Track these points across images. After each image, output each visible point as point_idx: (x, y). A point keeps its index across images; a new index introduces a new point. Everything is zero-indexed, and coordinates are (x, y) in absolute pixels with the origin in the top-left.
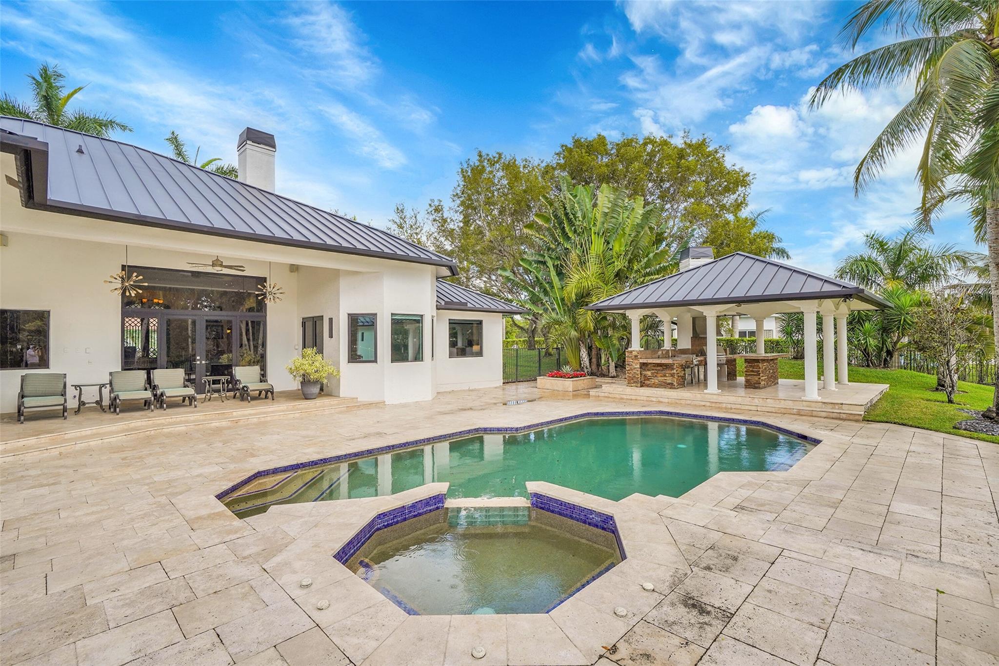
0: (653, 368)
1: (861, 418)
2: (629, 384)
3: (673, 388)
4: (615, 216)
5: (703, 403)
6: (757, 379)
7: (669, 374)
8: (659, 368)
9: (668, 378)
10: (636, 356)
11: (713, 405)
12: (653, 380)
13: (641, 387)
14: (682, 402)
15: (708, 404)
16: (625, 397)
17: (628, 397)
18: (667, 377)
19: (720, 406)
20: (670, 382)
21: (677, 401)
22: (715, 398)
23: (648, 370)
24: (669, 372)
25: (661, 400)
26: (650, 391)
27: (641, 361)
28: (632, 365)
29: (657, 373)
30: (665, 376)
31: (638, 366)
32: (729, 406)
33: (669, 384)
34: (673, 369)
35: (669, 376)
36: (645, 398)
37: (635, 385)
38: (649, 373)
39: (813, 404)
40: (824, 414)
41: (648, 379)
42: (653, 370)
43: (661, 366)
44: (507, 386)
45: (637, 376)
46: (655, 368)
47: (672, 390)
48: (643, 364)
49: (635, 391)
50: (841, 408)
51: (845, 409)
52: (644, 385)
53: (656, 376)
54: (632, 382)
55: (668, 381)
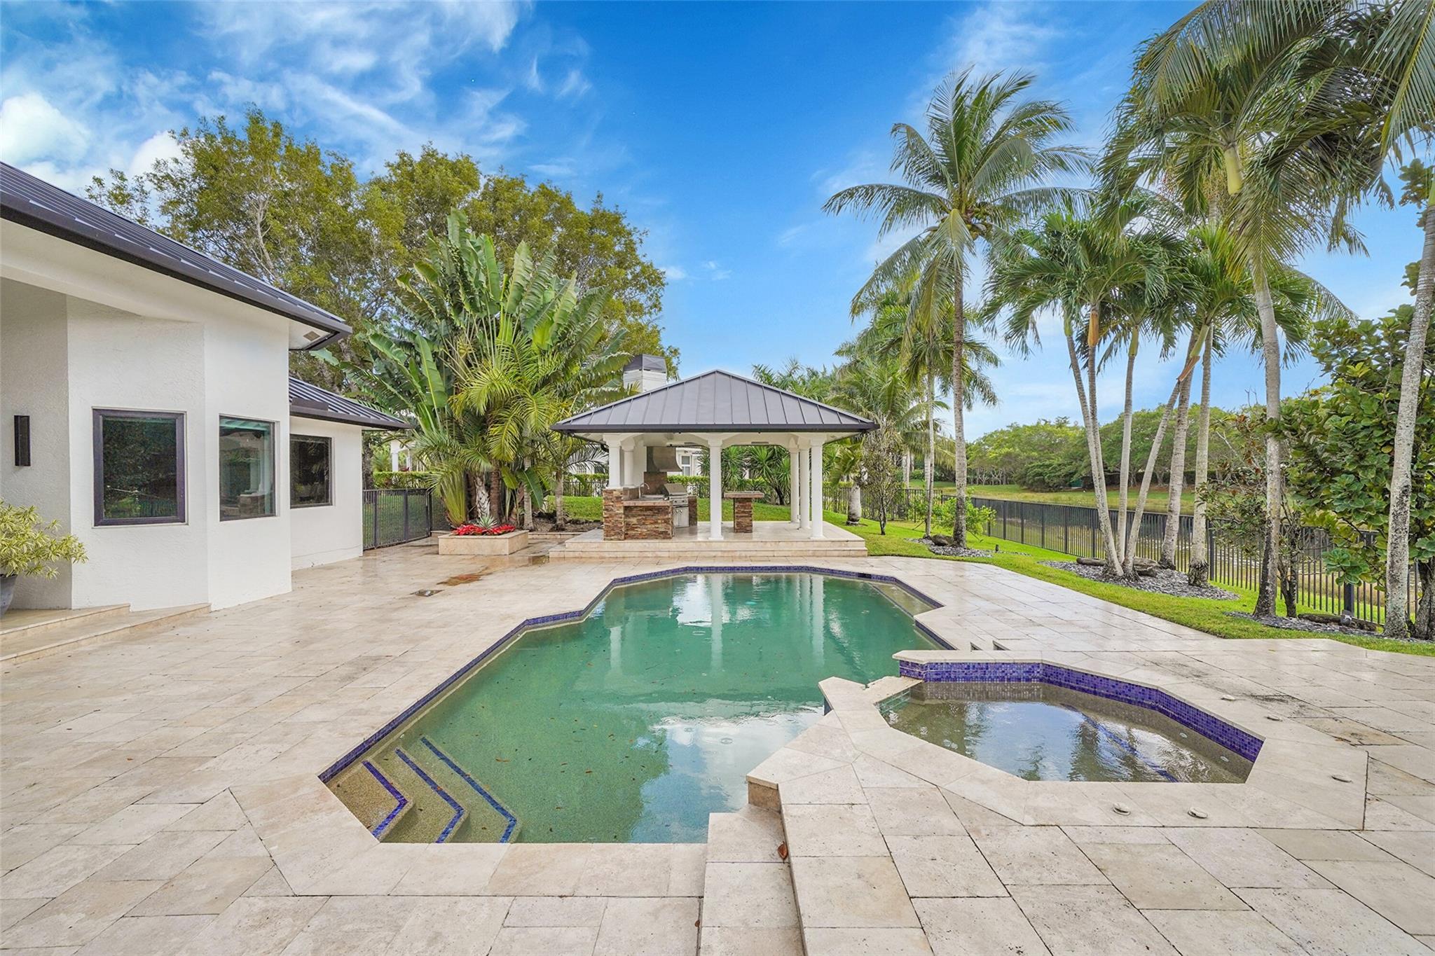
0: (640, 513)
1: (866, 553)
2: (608, 536)
3: (667, 538)
4: (536, 292)
5: (714, 554)
6: (748, 521)
7: (661, 520)
8: (648, 513)
9: (660, 526)
10: (618, 498)
11: (726, 554)
12: (639, 530)
13: (625, 539)
14: (687, 554)
15: (720, 554)
16: (606, 555)
17: (612, 555)
18: (658, 524)
19: (733, 554)
21: (681, 554)
22: (723, 546)
23: (634, 516)
24: (662, 517)
25: (659, 554)
26: (640, 544)
27: (626, 504)
28: (612, 510)
29: (646, 519)
30: (656, 523)
31: (622, 511)
32: (743, 554)
33: (662, 533)
34: (667, 513)
36: (637, 554)
37: (616, 537)
38: (634, 520)
39: (823, 544)
40: (836, 553)
41: (633, 529)
42: (639, 515)
43: (651, 510)
44: (372, 555)
45: (619, 525)
46: (643, 513)
47: (668, 541)
48: (626, 508)
49: (619, 547)
50: (846, 546)
51: (851, 546)
52: (627, 537)
53: (644, 524)
54: (612, 533)
55: (661, 530)
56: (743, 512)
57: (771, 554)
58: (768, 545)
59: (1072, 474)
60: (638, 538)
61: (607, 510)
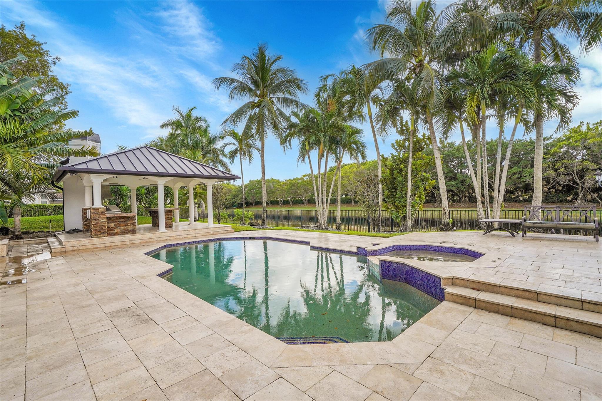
0: (116, 220)
1: (234, 231)
3: (134, 233)
5: (165, 238)
7: (130, 223)
8: (121, 220)
10: (102, 212)
11: (172, 238)
12: (116, 230)
13: (107, 236)
18: (129, 226)
19: (176, 237)
20: (131, 229)
23: (111, 223)
24: (130, 222)
26: (119, 238)
27: (108, 215)
28: (99, 220)
29: (120, 224)
30: (127, 225)
31: (105, 220)
32: (181, 237)
33: (131, 231)
35: (130, 225)
37: (102, 235)
38: (112, 225)
41: (111, 230)
42: (116, 222)
43: (123, 218)
45: (104, 228)
47: (135, 234)
48: (107, 218)
49: (104, 241)
50: (224, 229)
51: (226, 229)
52: (109, 235)
53: (119, 226)
54: (99, 233)
55: (129, 229)
56: (168, 218)
57: (194, 235)
58: (191, 231)
59: (234, 202)
60: (115, 235)
61: (95, 220)
